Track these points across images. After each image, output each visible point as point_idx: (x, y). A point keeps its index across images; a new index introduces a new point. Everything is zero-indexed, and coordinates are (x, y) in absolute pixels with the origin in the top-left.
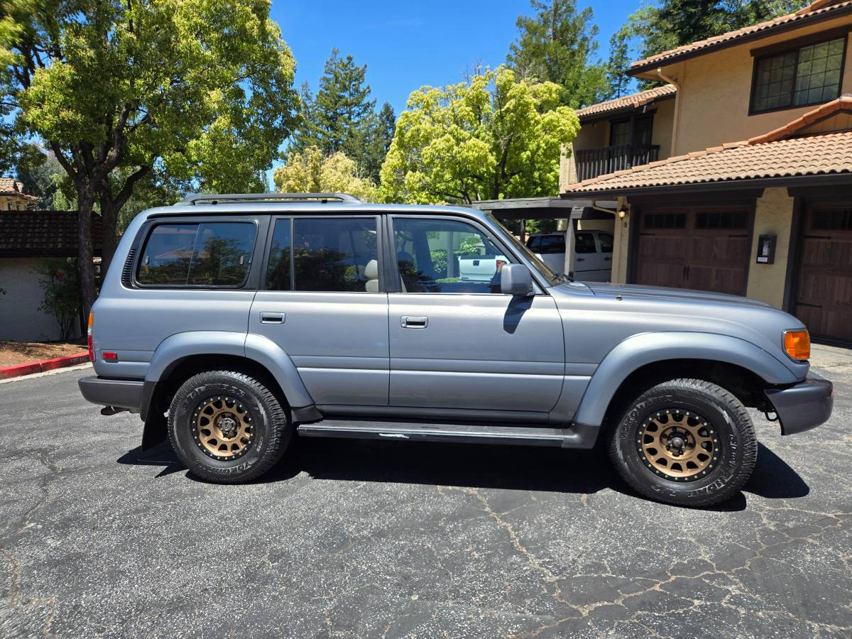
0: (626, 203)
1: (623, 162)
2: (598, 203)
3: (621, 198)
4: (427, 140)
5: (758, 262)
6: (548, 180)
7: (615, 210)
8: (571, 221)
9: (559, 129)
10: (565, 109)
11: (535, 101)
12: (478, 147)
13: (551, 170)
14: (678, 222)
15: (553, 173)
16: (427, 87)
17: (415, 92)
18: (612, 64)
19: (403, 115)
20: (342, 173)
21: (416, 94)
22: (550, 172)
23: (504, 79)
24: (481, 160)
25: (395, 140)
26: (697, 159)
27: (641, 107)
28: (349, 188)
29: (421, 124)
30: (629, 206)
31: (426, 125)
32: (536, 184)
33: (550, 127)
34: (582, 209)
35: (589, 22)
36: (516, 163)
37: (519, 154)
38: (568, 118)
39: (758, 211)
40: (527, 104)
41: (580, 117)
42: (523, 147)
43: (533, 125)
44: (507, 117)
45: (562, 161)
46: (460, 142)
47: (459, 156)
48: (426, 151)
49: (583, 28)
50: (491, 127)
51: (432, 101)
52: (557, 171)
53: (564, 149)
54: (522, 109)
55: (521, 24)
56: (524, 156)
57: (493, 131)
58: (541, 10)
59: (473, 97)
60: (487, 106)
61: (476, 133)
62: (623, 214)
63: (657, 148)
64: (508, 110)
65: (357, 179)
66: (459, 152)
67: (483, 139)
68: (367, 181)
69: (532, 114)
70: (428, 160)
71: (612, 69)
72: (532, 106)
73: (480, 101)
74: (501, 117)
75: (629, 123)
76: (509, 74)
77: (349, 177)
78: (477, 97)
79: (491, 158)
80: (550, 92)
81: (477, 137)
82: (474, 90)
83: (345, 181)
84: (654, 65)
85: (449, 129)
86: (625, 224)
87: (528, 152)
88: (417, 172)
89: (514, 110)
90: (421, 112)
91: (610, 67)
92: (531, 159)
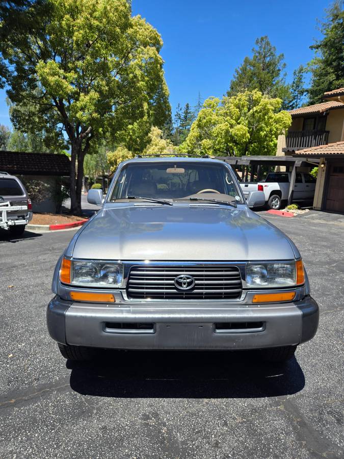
0: (324, 160)
1: (312, 138)
2: (309, 159)
3: (322, 159)
4: (215, 124)
6: (270, 146)
7: (318, 163)
8: (294, 168)
9: (283, 122)
10: (285, 112)
11: (272, 107)
12: (243, 129)
13: (272, 141)
15: (273, 142)
16: (213, 97)
17: (207, 100)
18: (294, 85)
19: (202, 111)
20: (156, 136)
22: (271, 142)
23: (257, 97)
24: (243, 135)
25: (196, 122)
27: (323, 112)
28: (160, 145)
29: (211, 116)
30: (326, 162)
31: (214, 117)
32: (264, 148)
33: (278, 121)
34: (301, 162)
35: (282, 61)
36: (258, 137)
37: (259, 133)
38: (286, 117)
40: (268, 109)
41: (292, 115)
42: (261, 129)
43: (268, 119)
44: (256, 114)
45: (279, 137)
46: (232, 126)
47: (233, 133)
48: (215, 130)
49: (279, 64)
50: (247, 119)
51: (215, 104)
52: (276, 141)
53: (284, 132)
54: (265, 111)
55: (246, 61)
56: (262, 134)
57: (248, 121)
58: (257, 54)
59: (238, 104)
60: (246, 109)
61: (238, 121)
62: (323, 166)
63: (328, 132)
64: (256, 111)
65: (163, 140)
66: (233, 131)
67: (243, 124)
68: (168, 141)
69: (271, 114)
70: (216, 134)
71: (294, 88)
72: (271, 110)
73: (243, 106)
74: (253, 114)
75: (313, 120)
76: (259, 94)
77: (159, 139)
78: (243, 104)
79: (248, 135)
80: (278, 104)
81: (239, 124)
82: (240, 100)
83: (157, 141)
84: (337, 95)
85: (226, 119)
86: (324, 170)
87: (265, 132)
88: (208, 140)
89: (261, 112)
90: (211, 110)
91: (293, 86)
92: (266, 136)
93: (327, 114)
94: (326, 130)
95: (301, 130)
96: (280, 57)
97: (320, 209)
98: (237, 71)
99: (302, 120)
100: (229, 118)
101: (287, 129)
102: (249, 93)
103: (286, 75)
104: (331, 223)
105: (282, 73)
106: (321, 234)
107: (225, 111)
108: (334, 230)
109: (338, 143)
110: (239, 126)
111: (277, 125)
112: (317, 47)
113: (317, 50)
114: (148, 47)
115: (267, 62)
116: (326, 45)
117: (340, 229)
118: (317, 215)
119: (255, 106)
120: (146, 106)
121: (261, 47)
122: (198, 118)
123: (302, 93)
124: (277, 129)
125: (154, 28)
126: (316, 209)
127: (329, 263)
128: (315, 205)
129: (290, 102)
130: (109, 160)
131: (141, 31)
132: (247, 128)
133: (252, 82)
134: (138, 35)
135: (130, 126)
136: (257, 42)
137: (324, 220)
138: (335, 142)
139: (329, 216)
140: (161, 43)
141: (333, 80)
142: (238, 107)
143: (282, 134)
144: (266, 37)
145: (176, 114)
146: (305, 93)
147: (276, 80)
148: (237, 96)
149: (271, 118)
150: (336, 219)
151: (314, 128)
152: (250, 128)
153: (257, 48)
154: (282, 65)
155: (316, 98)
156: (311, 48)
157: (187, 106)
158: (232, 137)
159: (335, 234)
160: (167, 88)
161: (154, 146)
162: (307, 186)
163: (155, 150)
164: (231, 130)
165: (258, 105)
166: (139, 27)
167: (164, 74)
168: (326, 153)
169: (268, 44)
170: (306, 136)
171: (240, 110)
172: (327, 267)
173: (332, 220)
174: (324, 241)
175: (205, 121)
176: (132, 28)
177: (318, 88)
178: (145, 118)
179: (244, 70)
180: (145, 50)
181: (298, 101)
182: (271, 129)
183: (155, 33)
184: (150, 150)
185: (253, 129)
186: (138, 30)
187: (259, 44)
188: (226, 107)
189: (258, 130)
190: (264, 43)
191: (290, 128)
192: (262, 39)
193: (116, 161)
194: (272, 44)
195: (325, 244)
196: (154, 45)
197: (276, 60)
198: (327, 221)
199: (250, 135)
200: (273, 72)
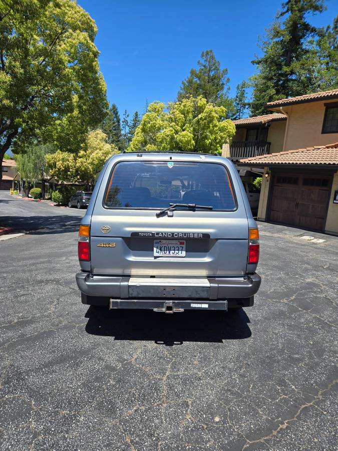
0: (268, 170)
1: (255, 149)
2: (253, 169)
3: (266, 168)
4: (159, 129)
5: (334, 203)
7: (263, 173)
9: (227, 130)
10: (229, 121)
11: (217, 115)
12: (188, 136)
13: (216, 150)
14: (294, 181)
16: (158, 101)
17: (152, 104)
19: (147, 115)
20: (100, 140)
21: (152, 105)
23: (202, 103)
24: (188, 142)
25: (141, 126)
26: (302, 152)
27: (265, 124)
28: (104, 149)
29: (156, 121)
30: (270, 172)
31: (159, 122)
33: (222, 129)
34: (245, 171)
35: (226, 76)
36: (203, 145)
37: (204, 141)
38: (231, 126)
39: (334, 179)
40: (213, 117)
41: (236, 125)
42: (206, 137)
43: (213, 127)
44: (201, 122)
45: (224, 145)
46: (177, 132)
47: (178, 139)
48: (160, 135)
49: (223, 79)
50: (192, 126)
51: (160, 109)
52: (220, 150)
53: (228, 140)
54: (210, 119)
55: (193, 72)
56: (208, 142)
57: (193, 128)
58: (203, 67)
59: (183, 110)
60: (190, 115)
61: (184, 128)
62: (267, 175)
63: (270, 143)
64: (201, 118)
65: (108, 144)
66: (178, 137)
67: (188, 131)
68: (113, 145)
69: (216, 122)
70: (161, 140)
71: (237, 101)
72: (215, 118)
73: (188, 113)
74: (198, 122)
75: (256, 130)
76: (204, 100)
77: (104, 143)
78: (187, 110)
79: (193, 142)
80: (223, 112)
81: (184, 130)
82: (184, 106)
83: (102, 145)
84: (279, 105)
85: (171, 125)
86: (268, 181)
87: (210, 140)
88: (153, 145)
89: (205, 119)
90: (156, 114)
91: (236, 100)
92: (211, 144)
93: (269, 126)
94: (268, 141)
95: (244, 140)
96: (223, 72)
97: (264, 220)
98: (183, 83)
99: (246, 130)
100: (173, 123)
101: (231, 138)
102: (194, 99)
103: (229, 89)
104: (276, 235)
105: (226, 87)
106: (268, 249)
107: (169, 116)
108: (281, 245)
109: (282, 153)
110: (184, 133)
111: (222, 134)
112: (259, 63)
113: (258, 65)
114: (78, 31)
115: (212, 76)
116: (266, 61)
117: (287, 243)
118: (262, 226)
119: (200, 113)
120: (75, 98)
121: (206, 61)
122: (142, 122)
123: (244, 105)
124: (222, 138)
125: (86, 11)
126: (260, 220)
127: (287, 295)
128: (259, 215)
129: (234, 115)
130: (48, 163)
131: (70, 13)
132: (192, 135)
133: (198, 93)
134: (66, 17)
135: (58, 122)
136: (203, 56)
137: (269, 232)
138: (279, 152)
139: (273, 228)
140: (95, 29)
141: (274, 95)
142: (182, 112)
143: (226, 143)
144: (211, 51)
145: (123, 120)
146: (247, 107)
147: (220, 93)
148: (182, 102)
149: (216, 126)
150: (280, 231)
151: (257, 139)
152: (195, 136)
153: (202, 61)
154: (226, 79)
155: (257, 112)
156: (253, 62)
157: (136, 114)
158: (177, 143)
159: (282, 249)
160: (104, 83)
161: (98, 150)
162: (251, 196)
163: (100, 155)
164: (176, 136)
165: (203, 112)
166: (68, 8)
167: (98, 64)
168: (270, 162)
169: (213, 58)
170: (249, 146)
171: (185, 117)
172: (285, 301)
173: (277, 232)
174: (275, 260)
175: (149, 125)
176: (60, 8)
177: (259, 102)
178: (76, 112)
179: (190, 82)
180: (75, 34)
181: (241, 114)
182: (215, 138)
183: (87, 17)
184: (93, 154)
185: (198, 137)
186: (66, 11)
187: (204, 57)
188: (171, 112)
189: (203, 138)
190: (209, 57)
191: (234, 137)
192: (207, 53)
193: (55, 164)
194: (217, 59)
195: (275, 263)
196: (86, 30)
197: (221, 75)
198: (272, 233)
199: (196, 143)
200: (217, 85)
